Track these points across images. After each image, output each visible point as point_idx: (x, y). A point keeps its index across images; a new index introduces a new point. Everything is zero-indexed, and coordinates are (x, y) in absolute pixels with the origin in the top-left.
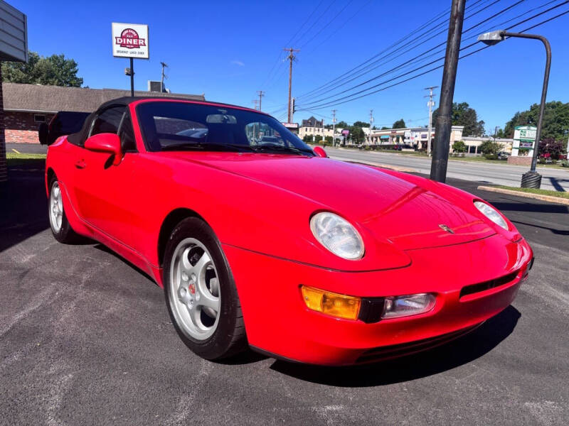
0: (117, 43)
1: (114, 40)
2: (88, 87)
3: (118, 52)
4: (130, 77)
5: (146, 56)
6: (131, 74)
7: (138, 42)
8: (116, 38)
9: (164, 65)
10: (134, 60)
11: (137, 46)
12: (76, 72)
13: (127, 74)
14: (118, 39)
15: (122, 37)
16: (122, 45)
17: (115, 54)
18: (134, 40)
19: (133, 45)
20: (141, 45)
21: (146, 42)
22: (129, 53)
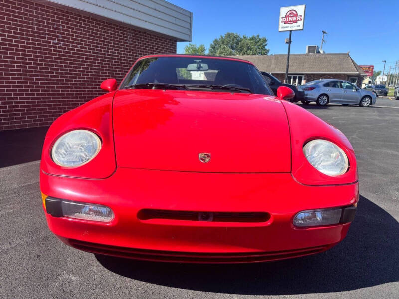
0: (282, 22)
1: (281, 20)
2: (272, 55)
3: (282, 28)
4: (288, 45)
5: (301, 28)
6: (289, 42)
7: (297, 19)
8: (282, 18)
9: (324, 33)
10: (292, 32)
11: (296, 22)
12: (266, 45)
13: (287, 43)
14: (283, 19)
15: (286, 17)
16: (286, 23)
17: (280, 29)
18: (294, 18)
19: (293, 21)
20: (299, 20)
21: (302, 18)
22: (289, 27)
